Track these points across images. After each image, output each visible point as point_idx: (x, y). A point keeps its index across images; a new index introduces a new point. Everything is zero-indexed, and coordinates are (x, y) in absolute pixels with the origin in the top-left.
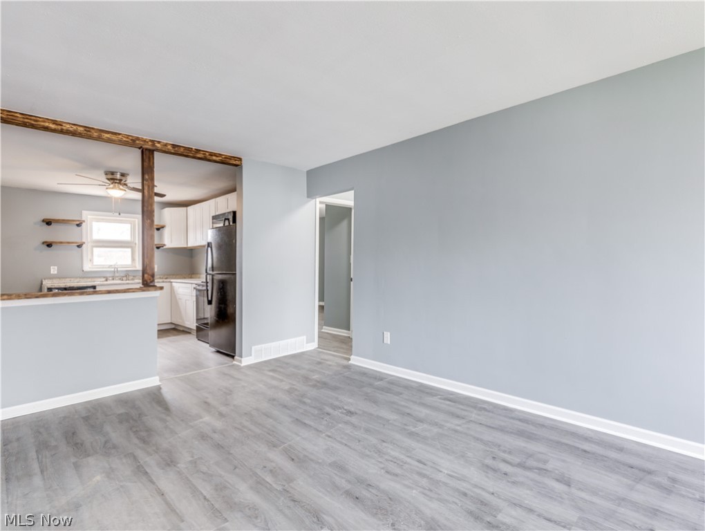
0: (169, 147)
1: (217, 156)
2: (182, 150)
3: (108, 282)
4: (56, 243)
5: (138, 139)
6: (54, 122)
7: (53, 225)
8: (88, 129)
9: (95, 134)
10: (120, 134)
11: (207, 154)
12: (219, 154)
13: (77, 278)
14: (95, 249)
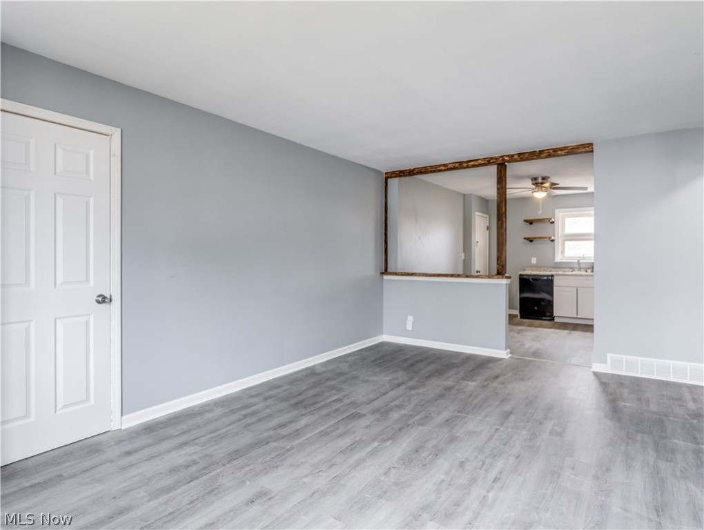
0: (516, 157)
1: (563, 150)
2: (527, 155)
3: (574, 273)
4: (535, 238)
5: (492, 158)
6: (444, 165)
7: (534, 224)
8: (461, 163)
9: (465, 165)
10: (479, 159)
11: (551, 151)
12: (565, 147)
13: (549, 267)
14: (566, 243)
